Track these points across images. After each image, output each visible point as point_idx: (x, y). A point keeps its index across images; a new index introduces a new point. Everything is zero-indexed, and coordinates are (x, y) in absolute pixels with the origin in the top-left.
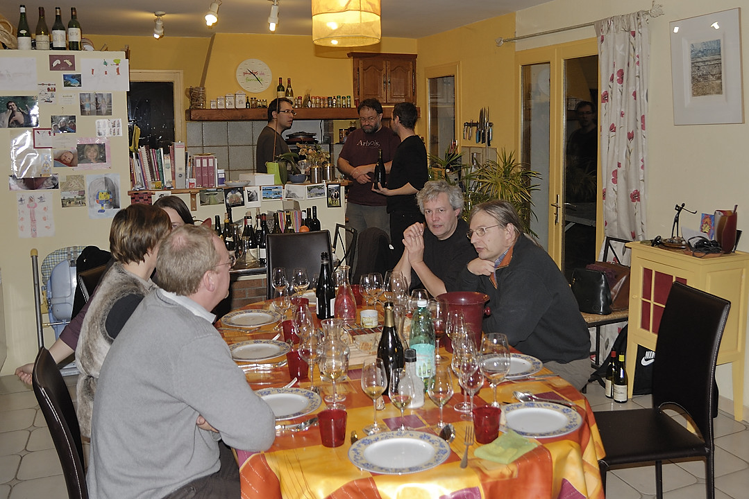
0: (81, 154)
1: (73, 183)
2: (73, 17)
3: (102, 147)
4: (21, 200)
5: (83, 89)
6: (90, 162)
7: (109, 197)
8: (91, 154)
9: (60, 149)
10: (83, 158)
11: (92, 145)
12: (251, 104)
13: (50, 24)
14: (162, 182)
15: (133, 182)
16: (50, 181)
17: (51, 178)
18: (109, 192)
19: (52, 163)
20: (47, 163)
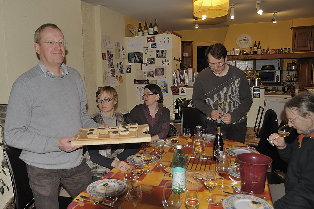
0: (156, 72)
2: (155, 23)
3: (163, 69)
4: (137, 88)
5: (157, 49)
6: (159, 75)
7: (165, 88)
8: (159, 72)
9: (149, 70)
10: (157, 74)
11: (160, 69)
12: (241, 53)
13: (148, 26)
14: (184, 83)
15: (174, 83)
16: (146, 82)
17: (147, 81)
18: (165, 87)
19: (147, 75)
20: (145, 75)
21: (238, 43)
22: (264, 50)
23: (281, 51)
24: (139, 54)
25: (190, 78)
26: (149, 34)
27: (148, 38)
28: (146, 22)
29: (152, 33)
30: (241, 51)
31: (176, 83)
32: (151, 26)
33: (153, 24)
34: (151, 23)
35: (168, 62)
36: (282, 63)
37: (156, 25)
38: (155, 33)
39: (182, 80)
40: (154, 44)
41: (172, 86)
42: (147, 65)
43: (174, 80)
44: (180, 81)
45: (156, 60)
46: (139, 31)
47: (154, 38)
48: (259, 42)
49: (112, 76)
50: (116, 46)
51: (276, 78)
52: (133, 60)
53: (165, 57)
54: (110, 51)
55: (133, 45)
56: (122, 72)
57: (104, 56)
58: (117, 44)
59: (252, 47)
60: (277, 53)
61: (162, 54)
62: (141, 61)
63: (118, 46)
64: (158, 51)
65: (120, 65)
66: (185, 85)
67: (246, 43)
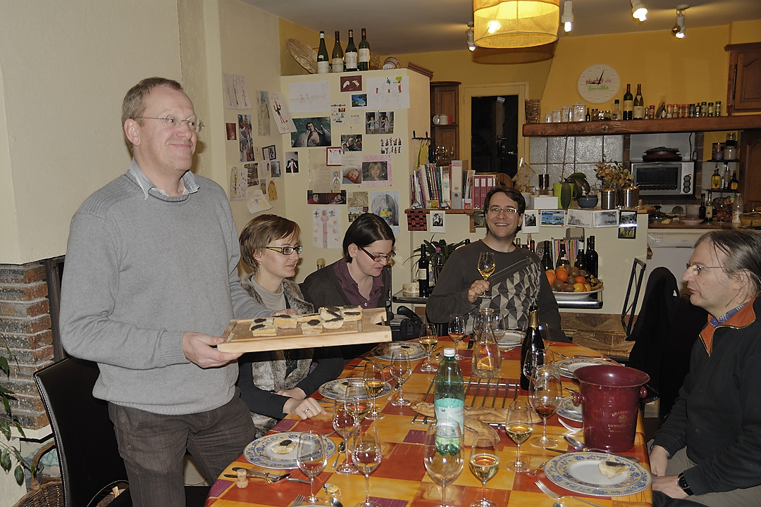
0: (366, 171)
1: (358, 199)
2: (364, 37)
3: (384, 164)
4: (316, 214)
6: (373, 179)
7: (389, 213)
8: (375, 171)
9: (347, 167)
10: (368, 176)
11: (375, 163)
12: (591, 116)
13: (344, 47)
14: (441, 202)
15: (413, 200)
16: (340, 197)
17: (341, 194)
18: (390, 210)
19: (341, 179)
20: (337, 180)
21: (583, 88)
22: (652, 107)
23: (698, 110)
24: (320, 122)
25: (457, 188)
26: (345, 69)
27: (343, 80)
28: (337, 35)
29: (352, 65)
30: (590, 111)
31: (418, 198)
32: (352, 48)
33: (357, 42)
34: (351, 40)
35: (398, 146)
36: (699, 142)
37: (364, 44)
38: (362, 66)
39: (436, 192)
40: (360, 96)
41: (408, 207)
42: (342, 152)
43: (413, 193)
44: (431, 196)
45: (366, 139)
46: (319, 60)
47: (359, 79)
48: (639, 87)
49: (250, 184)
50: (258, 101)
51: (683, 181)
52: (304, 137)
53: (391, 131)
54: (246, 116)
55: (302, 98)
56: (275, 172)
57: (230, 129)
58: (262, 96)
59: (621, 98)
60: (686, 115)
61: (381, 122)
62: (325, 141)
63: (263, 100)
64: (370, 116)
65: (271, 151)
66: (443, 205)
67: (603, 88)
